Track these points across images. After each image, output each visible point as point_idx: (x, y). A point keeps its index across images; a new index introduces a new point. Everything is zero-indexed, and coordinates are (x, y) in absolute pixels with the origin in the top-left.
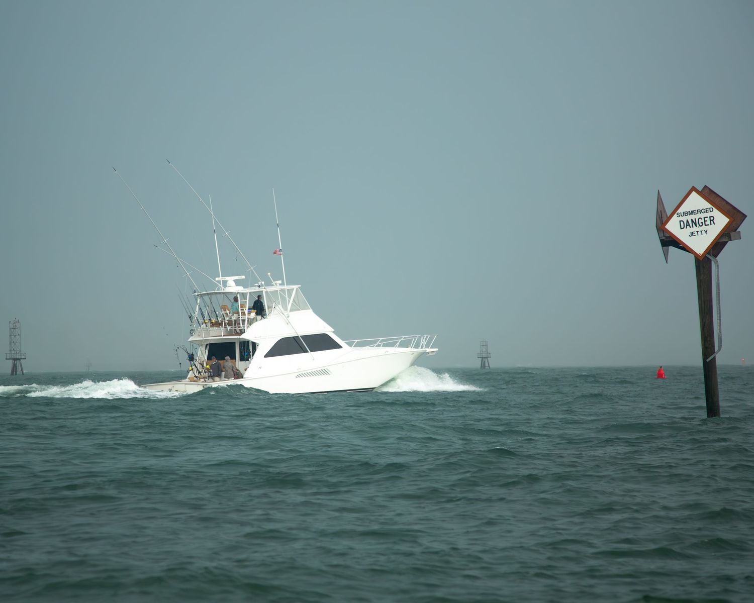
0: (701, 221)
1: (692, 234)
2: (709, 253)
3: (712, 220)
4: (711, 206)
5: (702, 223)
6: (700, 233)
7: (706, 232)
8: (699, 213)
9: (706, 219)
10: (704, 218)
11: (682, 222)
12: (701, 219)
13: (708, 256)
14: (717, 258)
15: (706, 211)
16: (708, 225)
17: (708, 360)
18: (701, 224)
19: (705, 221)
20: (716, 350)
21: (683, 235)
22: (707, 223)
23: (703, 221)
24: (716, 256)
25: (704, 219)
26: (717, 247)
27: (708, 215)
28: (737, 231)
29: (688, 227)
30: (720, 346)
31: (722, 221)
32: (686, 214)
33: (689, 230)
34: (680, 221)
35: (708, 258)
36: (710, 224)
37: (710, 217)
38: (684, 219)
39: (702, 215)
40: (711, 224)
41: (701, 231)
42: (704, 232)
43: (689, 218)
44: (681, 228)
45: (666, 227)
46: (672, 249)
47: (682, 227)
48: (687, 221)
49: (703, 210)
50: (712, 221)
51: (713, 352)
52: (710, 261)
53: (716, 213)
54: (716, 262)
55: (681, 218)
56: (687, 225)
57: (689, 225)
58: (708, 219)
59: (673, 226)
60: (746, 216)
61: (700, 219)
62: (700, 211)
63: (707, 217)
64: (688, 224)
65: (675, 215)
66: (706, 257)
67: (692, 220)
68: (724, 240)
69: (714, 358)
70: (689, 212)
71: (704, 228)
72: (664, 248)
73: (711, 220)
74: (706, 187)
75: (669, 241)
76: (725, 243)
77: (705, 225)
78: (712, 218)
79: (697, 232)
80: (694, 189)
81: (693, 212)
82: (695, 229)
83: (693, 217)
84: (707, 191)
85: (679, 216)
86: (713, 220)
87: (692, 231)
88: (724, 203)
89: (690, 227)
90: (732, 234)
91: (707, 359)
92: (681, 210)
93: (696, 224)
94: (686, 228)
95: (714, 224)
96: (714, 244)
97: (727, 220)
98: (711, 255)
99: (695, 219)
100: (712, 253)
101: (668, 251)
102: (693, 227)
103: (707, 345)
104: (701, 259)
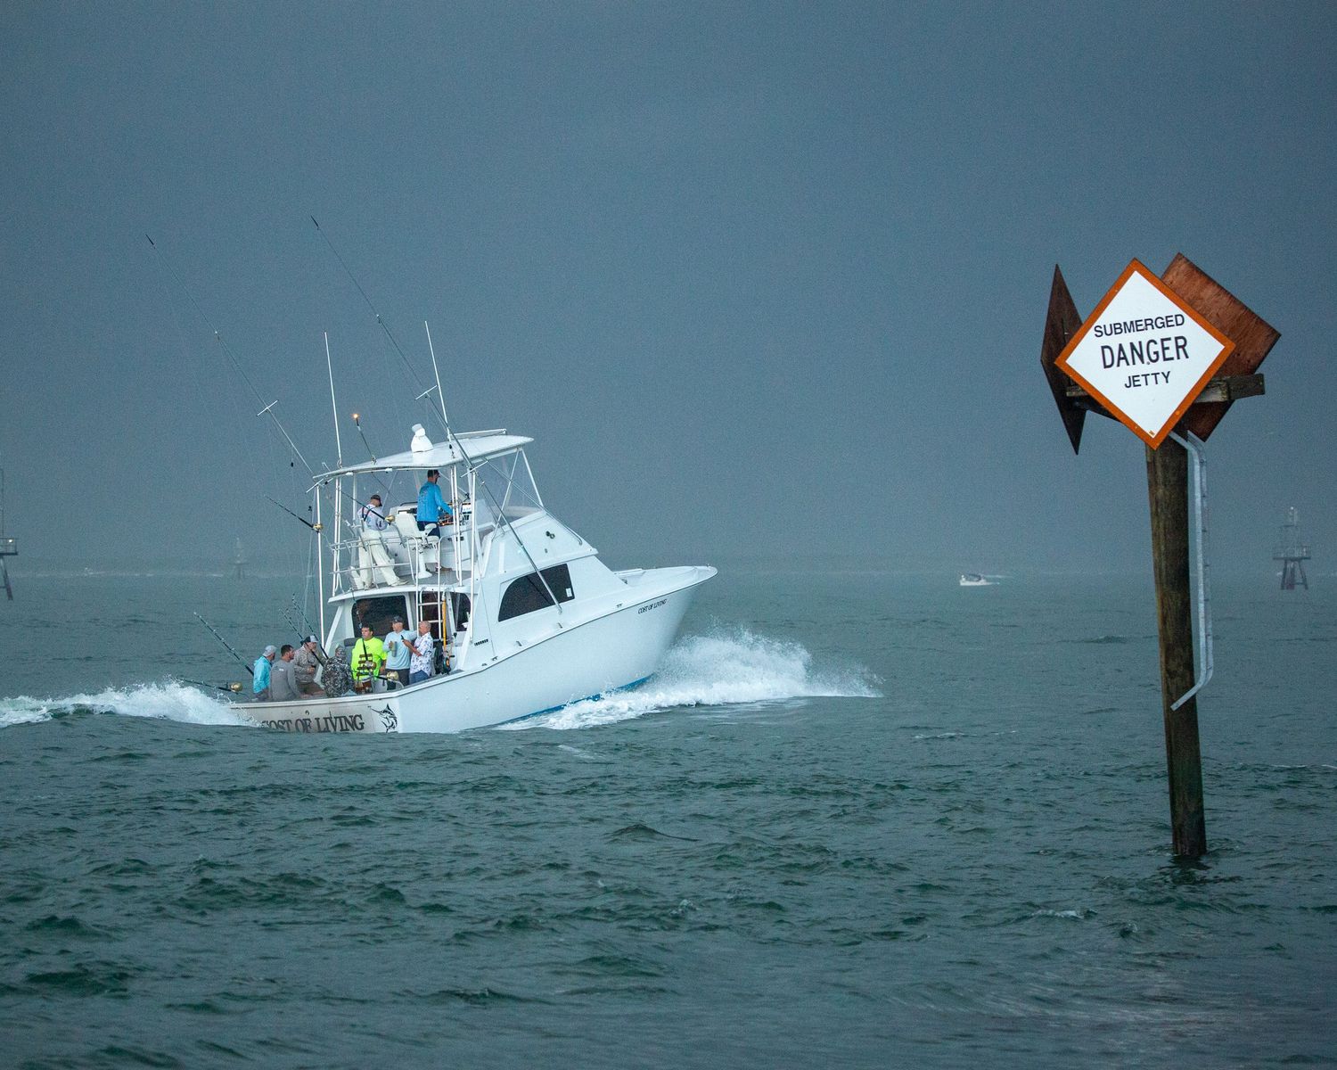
0: (1153, 348)
1: (1133, 382)
2: (1177, 429)
3: (1181, 348)
4: (1181, 312)
5: (1156, 353)
6: (1151, 379)
7: (1166, 377)
8: (1149, 327)
9: (1166, 344)
10: (1163, 340)
11: (1107, 351)
12: (1156, 343)
13: (1175, 437)
15: (1167, 322)
16: (1172, 359)
17: (1174, 707)
18: (1154, 357)
19: (1164, 349)
21: (1108, 383)
22: (1168, 354)
23: (1158, 348)
24: (1204, 440)
25: (1163, 344)
26: (1201, 414)
27: (1171, 332)
29: (1123, 362)
31: (1205, 349)
32: (1117, 328)
33: (1124, 371)
34: (1103, 348)
35: (1175, 442)
36: (1175, 356)
37: (1177, 338)
38: (1114, 341)
39: (1157, 334)
40: (1179, 358)
41: (1155, 374)
42: (1160, 377)
43: (1126, 339)
44: (1106, 367)
45: (1067, 362)
46: (1089, 414)
47: (1108, 363)
48: (1120, 345)
49: (1159, 321)
50: (1181, 350)
51: (1192, 684)
52: (1184, 452)
53: (1192, 329)
54: (1202, 454)
55: (1105, 340)
56: (1120, 359)
57: (1125, 358)
58: (1171, 344)
59: (1085, 359)
60: (1278, 336)
61: (1152, 344)
62: (1150, 323)
63: (1169, 339)
64: (1122, 357)
65: (1092, 332)
66: (1168, 439)
67: (1132, 344)
68: (1217, 396)
69: (1192, 703)
70: (1125, 323)
71: (1161, 366)
73: (1178, 347)
74: (1179, 256)
75: (1076, 401)
76: (1223, 407)
77: (1165, 359)
78: (1181, 342)
79: (1146, 375)
80: (1138, 265)
81: (1134, 326)
82: (1140, 368)
83: (1135, 337)
84: (1184, 267)
85: (1100, 334)
86: (1183, 347)
87: (1131, 376)
88: (1225, 300)
89: (1128, 364)
91: (1174, 702)
92: (1105, 319)
93: (1141, 357)
94: (1118, 365)
95: (1187, 357)
96: (1186, 408)
97: (1221, 347)
98: (1186, 438)
99: (1140, 343)
100: (1189, 432)
101: (1081, 424)
102: (1134, 364)
103: (1173, 667)
104: (1156, 447)
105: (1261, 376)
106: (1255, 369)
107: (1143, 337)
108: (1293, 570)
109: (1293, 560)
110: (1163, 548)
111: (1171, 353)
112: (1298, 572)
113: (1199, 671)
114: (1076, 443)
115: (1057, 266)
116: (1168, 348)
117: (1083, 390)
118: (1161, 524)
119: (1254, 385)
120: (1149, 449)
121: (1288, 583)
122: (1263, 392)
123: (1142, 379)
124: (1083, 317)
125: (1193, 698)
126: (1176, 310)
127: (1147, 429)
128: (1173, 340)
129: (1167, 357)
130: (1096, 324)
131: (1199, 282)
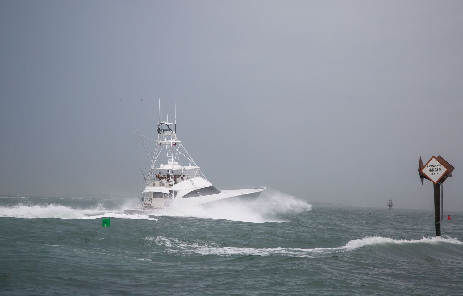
0: (436, 169)
1: (432, 174)
2: (439, 182)
3: (440, 169)
6: (435, 174)
7: (438, 174)
11: (428, 170)
13: (439, 183)
14: (443, 184)
15: (438, 165)
17: (437, 224)
19: (438, 169)
20: (441, 219)
21: (429, 174)
23: (437, 169)
26: (442, 180)
27: (439, 167)
28: (451, 173)
29: (431, 171)
30: (442, 219)
31: (444, 170)
32: (430, 166)
33: (431, 173)
38: (430, 168)
39: (437, 167)
40: (440, 171)
43: (431, 168)
44: (428, 172)
45: (422, 171)
46: (425, 179)
48: (431, 169)
52: (439, 185)
53: (442, 167)
54: (442, 185)
55: (428, 168)
59: (425, 171)
60: (454, 168)
62: (435, 166)
65: (426, 167)
66: (437, 183)
67: (432, 169)
68: (445, 177)
69: (440, 223)
71: (437, 172)
72: (422, 179)
74: (439, 156)
75: (423, 177)
76: (445, 179)
80: (433, 158)
81: (433, 166)
82: (433, 172)
83: (433, 168)
85: (427, 167)
88: (446, 162)
90: (448, 175)
97: (446, 170)
101: (423, 180)
103: (437, 218)
104: (436, 184)
105: (451, 174)
115: (420, 157)
117: (424, 175)
119: (451, 176)
120: (434, 184)
122: (452, 177)
124: (424, 165)
126: (439, 164)
127: (434, 181)
131: (442, 159)
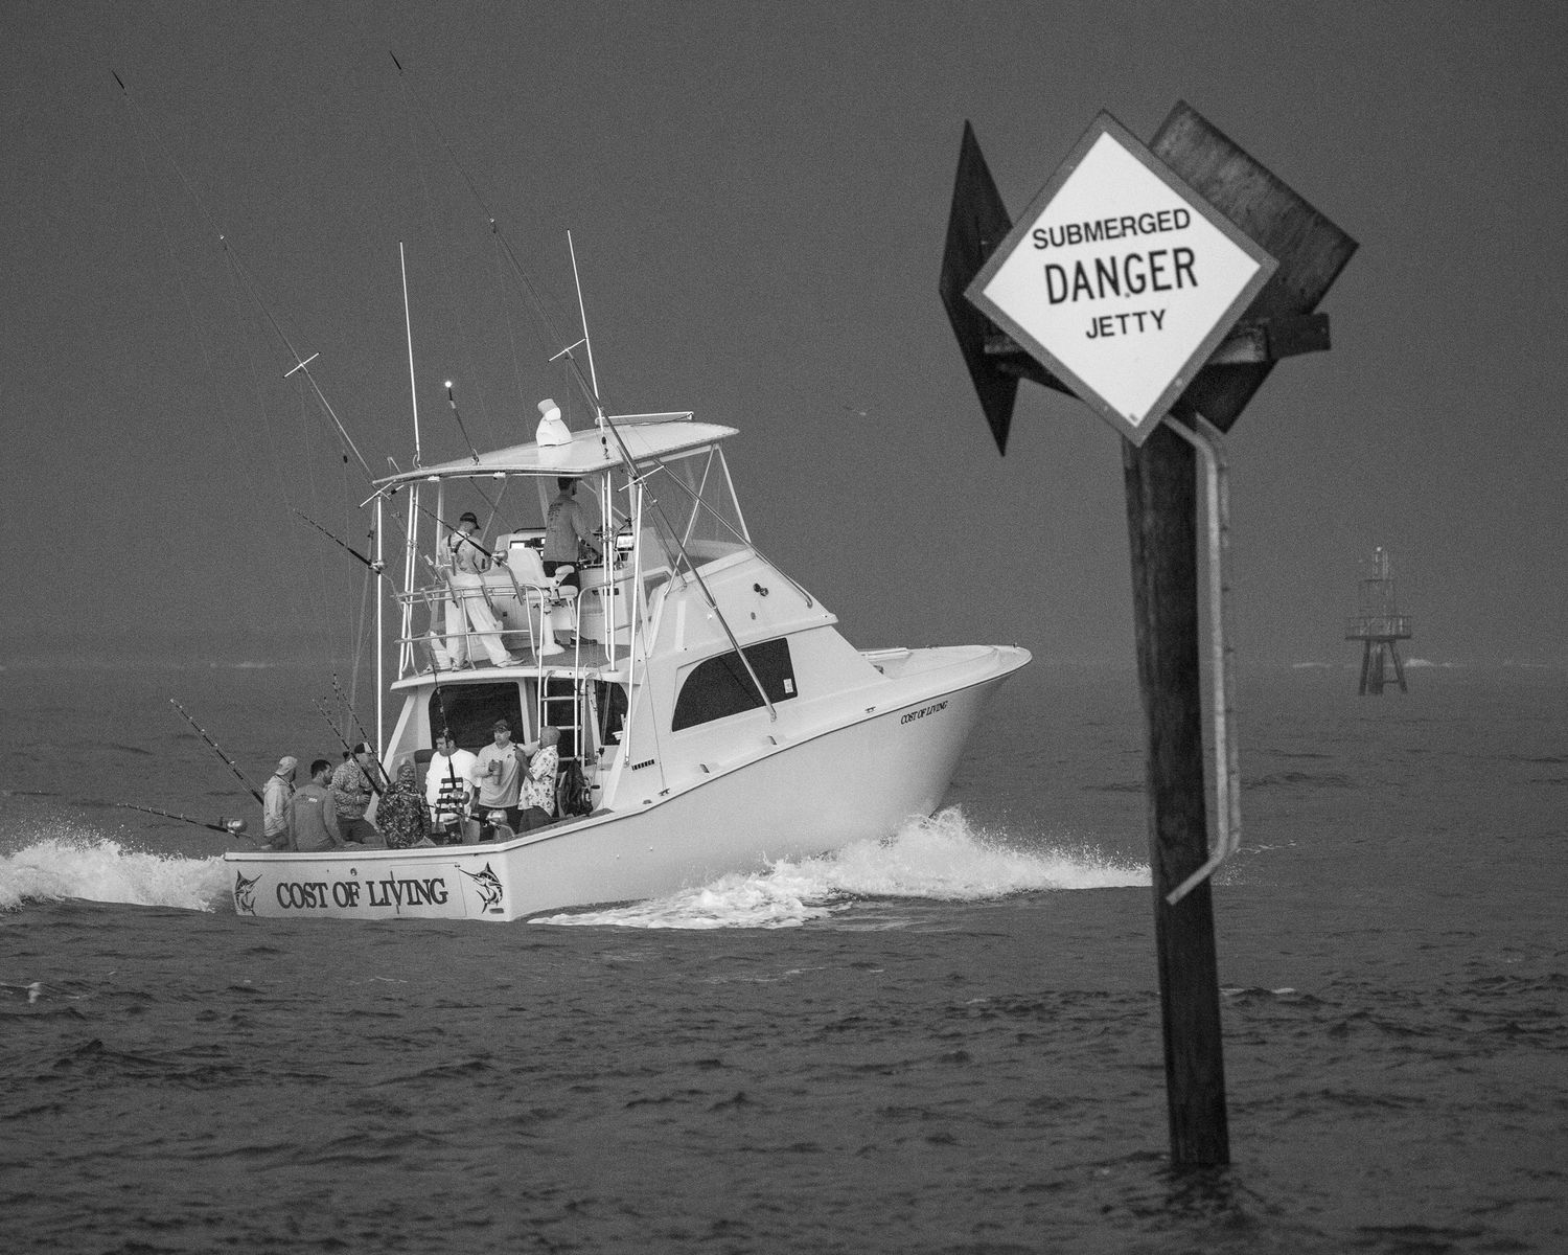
0: (1136, 268)
1: (1100, 328)
2: (1173, 415)
3: (1185, 264)
4: (1183, 204)
5: (1141, 277)
6: (1132, 322)
7: (1159, 320)
8: (1129, 232)
9: (1159, 261)
10: (1152, 255)
11: (1055, 274)
12: (1139, 259)
13: (1176, 425)
15: (1159, 224)
16: (1168, 287)
17: (1173, 898)
18: (1137, 284)
19: (1155, 270)
21: (1059, 331)
22: (1162, 279)
23: (1144, 268)
24: (1225, 429)
25: (1152, 262)
26: (1219, 385)
27: (1168, 240)
28: (1317, 311)
29: (1083, 293)
31: (1226, 270)
32: (1073, 234)
33: (1085, 309)
34: (1048, 268)
35: (1174, 434)
36: (1174, 283)
37: (1177, 252)
38: (1067, 256)
39: (1143, 244)
40: (1180, 285)
41: (1140, 315)
42: (1149, 321)
43: (1088, 253)
44: (1053, 301)
46: (1026, 386)
47: (1058, 294)
48: (1079, 269)
49: (1146, 221)
50: (1184, 272)
51: (1204, 858)
52: (1189, 451)
53: (1206, 238)
54: (1222, 456)
55: (1052, 255)
56: (1077, 287)
57: (1087, 286)
58: (1166, 262)
59: (1016, 289)
60: (1356, 245)
61: (1133, 262)
62: (1131, 225)
63: (1163, 253)
64: (1082, 285)
65: (1028, 240)
68: (1248, 354)
69: (1203, 891)
70: (1087, 226)
71: (1150, 300)
73: (1179, 267)
74: (1181, 107)
75: (1000, 363)
76: (1258, 373)
77: (1157, 288)
78: (1184, 258)
79: (1122, 317)
80: (1109, 121)
81: (1101, 230)
82: (1111, 304)
83: (1104, 249)
84: (1187, 124)
85: (1042, 243)
86: (1188, 267)
87: (1097, 317)
88: (1261, 182)
89: (1092, 296)
91: (1170, 889)
92: (1052, 217)
93: (1114, 284)
94: (1075, 299)
95: (1194, 283)
96: (1191, 375)
97: (1252, 267)
98: (1192, 426)
99: (1113, 260)
100: (1200, 418)
101: (1010, 401)
102: (1102, 295)
104: (1140, 440)
105: (1324, 319)
106: (1314, 303)
107: (1118, 248)
108: (1381, 658)
109: (1381, 640)
110: (1152, 618)
111: (1167, 277)
112: (1390, 665)
113: (1216, 839)
114: (1001, 433)
115: (968, 127)
116: (1161, 269)
117: (1013, 343)
118: (1150, 578)
120: (1128, 446)
121: (1373, 682)
122: (1327, 346)
123: (1117, 323)
124: (1012, 212)
125: (1206, 883)
126: (1176, 201)
127: (1125, 412)
128: (1170, 255)
129: (1161, 282)
130: (1036, 226)
131: (1216, 152)
